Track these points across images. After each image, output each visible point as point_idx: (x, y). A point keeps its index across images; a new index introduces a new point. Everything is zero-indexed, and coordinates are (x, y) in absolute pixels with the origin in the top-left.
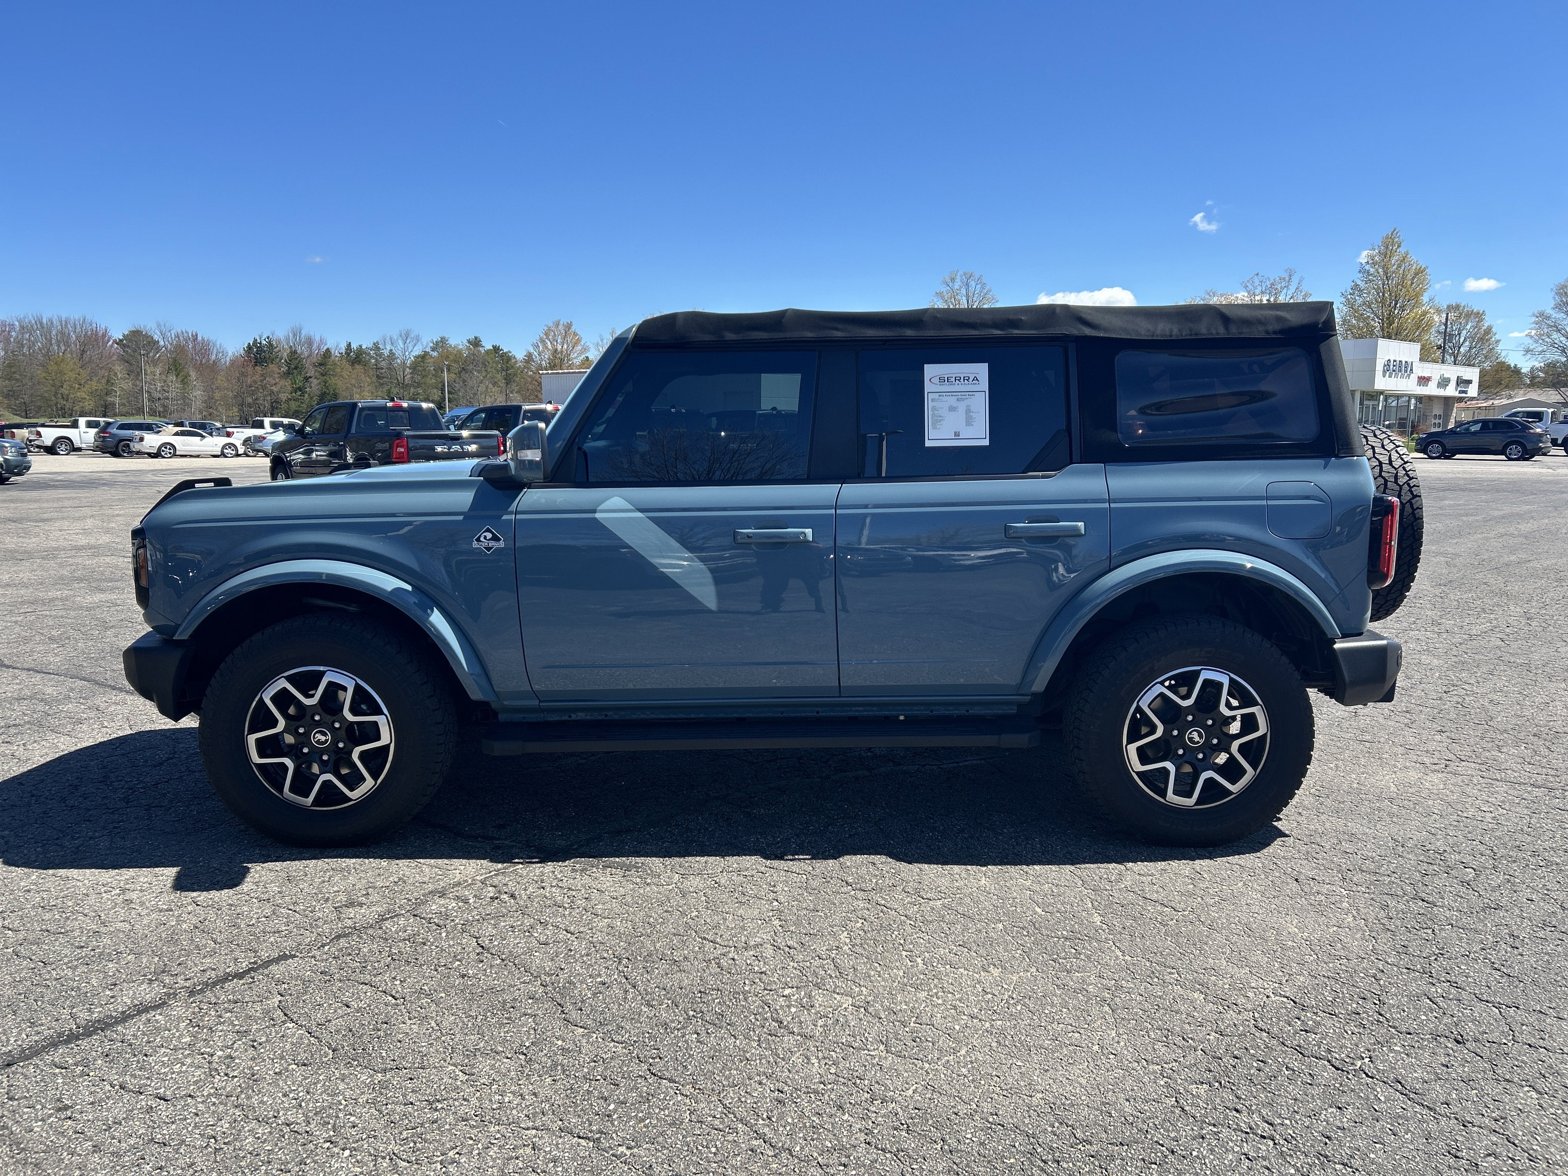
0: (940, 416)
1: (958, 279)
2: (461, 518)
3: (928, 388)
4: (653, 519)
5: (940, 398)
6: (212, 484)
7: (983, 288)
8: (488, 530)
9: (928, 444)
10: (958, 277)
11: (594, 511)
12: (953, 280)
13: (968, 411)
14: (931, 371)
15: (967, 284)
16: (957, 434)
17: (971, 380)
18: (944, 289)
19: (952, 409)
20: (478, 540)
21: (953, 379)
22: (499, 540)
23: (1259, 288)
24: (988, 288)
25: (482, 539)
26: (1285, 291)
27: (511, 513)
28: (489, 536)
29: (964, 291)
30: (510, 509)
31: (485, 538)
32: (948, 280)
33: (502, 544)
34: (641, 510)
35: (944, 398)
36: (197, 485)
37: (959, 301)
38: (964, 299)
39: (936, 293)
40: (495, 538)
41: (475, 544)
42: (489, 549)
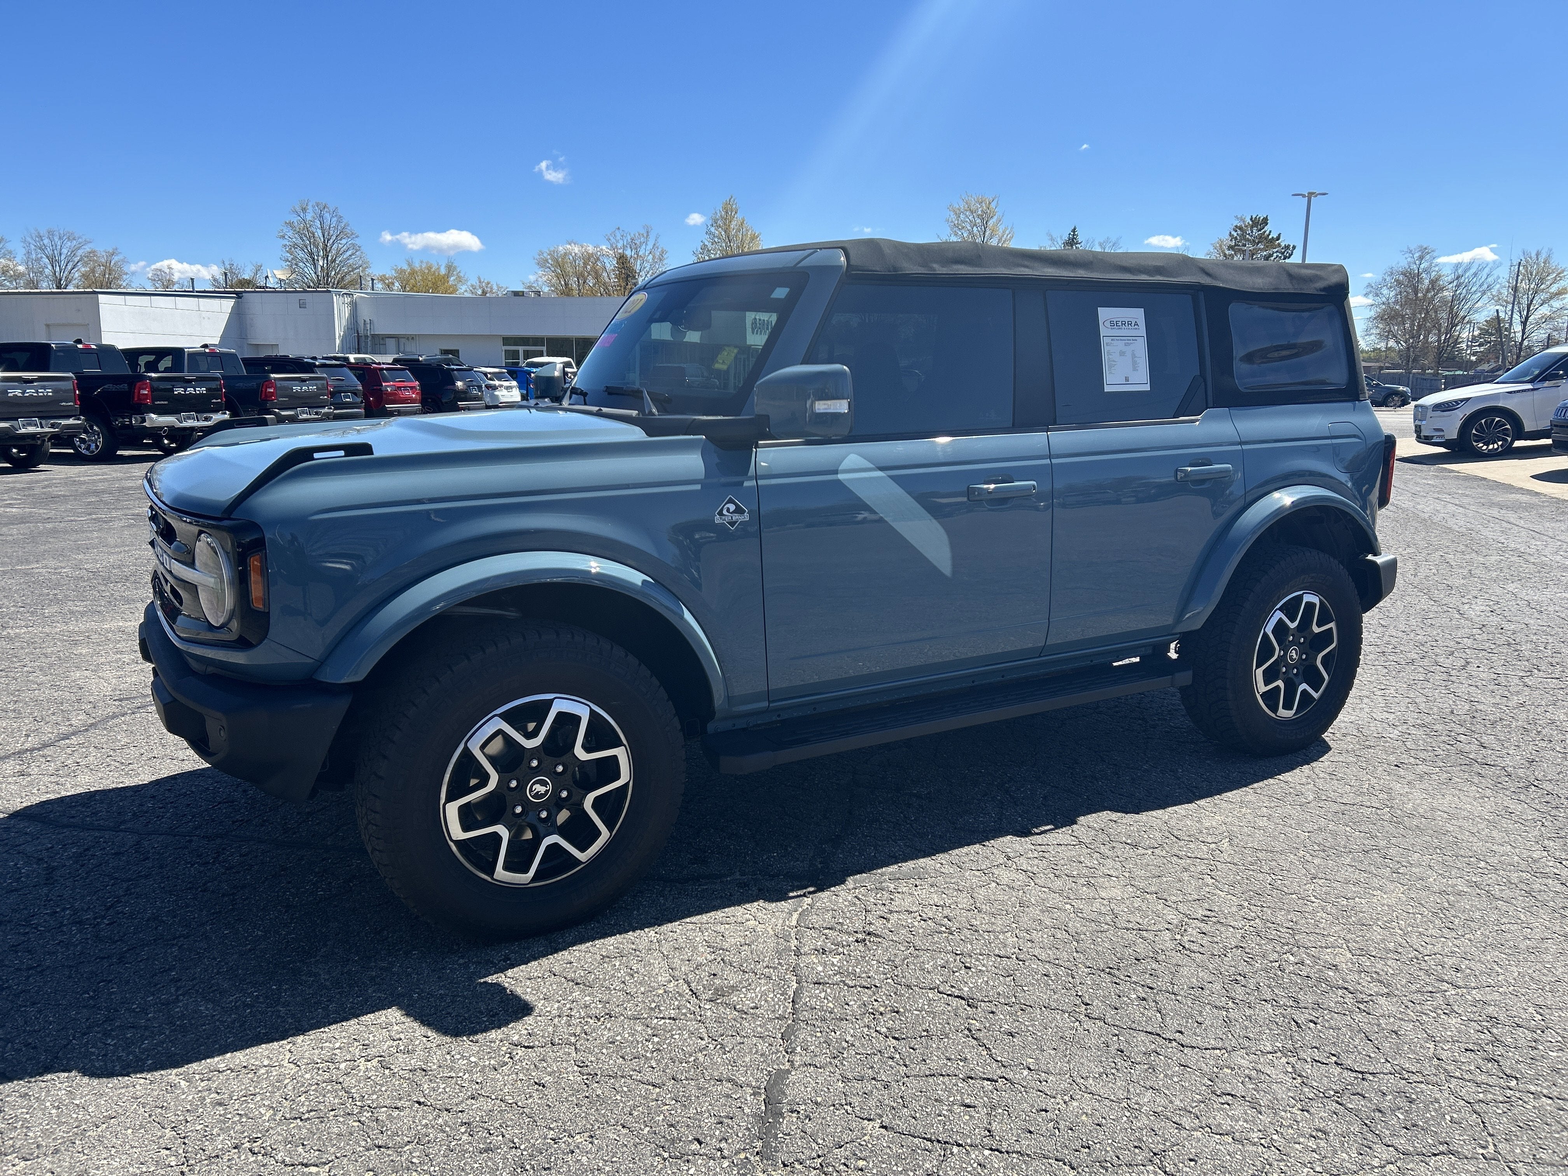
0: (1114, 361)
1: (310, 209)
2: (698, 487)
3: (1103, 331)
4: (892, 477)
5: (1112, 342)
6: (342, 453)
7: (339, 222)
8: (731, 501)
9: (1107, 389)
10: (310, 207)
11: (836, 472)
12: (304, 210)
13: (1134, 356)
14: (1105, 314)
15: (321, 216)
16: (1127, 379)
17: (1133, 325)
18: (295, 219)
19: (1122, 353)
20: (721, 513)
21: (1120, 324)
22: (742, 512)
23: (621, 243)
24: (345, 221)
25: (725, 512)
26: (644, 246)
27: (751, 479)
28: (732, 507)
29: (318, 223)
30: (749, 474)
31: (728, 510)
32: (298, 209)
33: (746, 517)
34: (881, 469)
35: (1115, 343)
36: (316, 455)
37: (313, 234)
38: (320, 232)
39: (286, 223)
40: (739, 510)
41: (718, 520)
42: (732, 524)
